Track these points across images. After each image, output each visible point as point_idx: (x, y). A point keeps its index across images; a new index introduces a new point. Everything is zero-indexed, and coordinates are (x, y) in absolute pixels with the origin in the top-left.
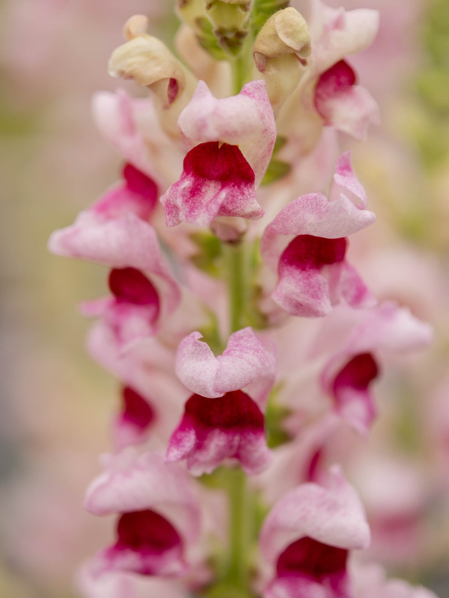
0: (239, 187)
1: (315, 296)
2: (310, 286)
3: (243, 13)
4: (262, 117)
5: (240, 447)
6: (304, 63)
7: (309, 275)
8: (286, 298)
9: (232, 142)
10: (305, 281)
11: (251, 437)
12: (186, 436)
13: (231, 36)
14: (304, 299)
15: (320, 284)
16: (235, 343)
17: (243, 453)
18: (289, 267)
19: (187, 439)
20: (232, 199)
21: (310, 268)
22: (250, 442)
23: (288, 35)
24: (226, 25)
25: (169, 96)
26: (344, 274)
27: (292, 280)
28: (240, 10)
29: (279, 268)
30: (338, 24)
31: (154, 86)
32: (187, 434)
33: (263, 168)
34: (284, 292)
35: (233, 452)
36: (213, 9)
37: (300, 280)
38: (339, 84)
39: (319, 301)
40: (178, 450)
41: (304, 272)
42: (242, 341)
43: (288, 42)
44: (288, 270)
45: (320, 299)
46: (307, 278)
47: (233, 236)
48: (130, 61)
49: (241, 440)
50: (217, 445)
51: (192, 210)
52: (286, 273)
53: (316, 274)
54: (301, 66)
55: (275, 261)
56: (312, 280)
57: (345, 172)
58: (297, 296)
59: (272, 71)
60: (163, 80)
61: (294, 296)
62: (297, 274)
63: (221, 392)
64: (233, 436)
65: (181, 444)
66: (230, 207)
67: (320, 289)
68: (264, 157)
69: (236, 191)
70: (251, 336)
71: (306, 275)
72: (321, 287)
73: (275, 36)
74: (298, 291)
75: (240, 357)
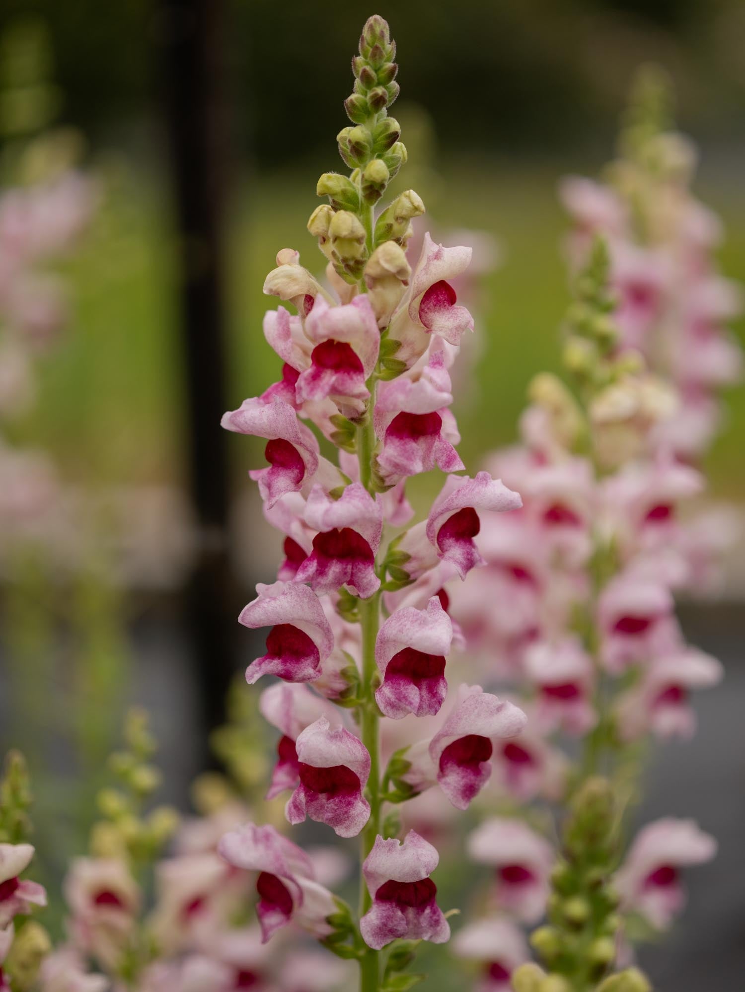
0: (349, 374)
1: (409, 458)
2: (405, 451)
3: (358, 246)
4: (364, 321)
5: (352, 574)
6: (406, 283)
7: (405, 443)
8: (387, 459)
9: (343, 340)
10: (402, 447)
11: (361, 566)
12: (310, 564)
13: (352, 263)
14: (401, 460)
15: (414, 450)
16: (347, 493)
17: (355, 579)
18: (391, 437)
19: (311, 566)
20: (343, 382)
21: (406, 438)
22: (360, 570)
23: (387, 261)
24: (347, 255)
25: (305, 308)
26: (437, 444)
27: (393, 446)
28: (356, 244)
29: (386, 437)
30: (437, 256)
31: (294, 300)
32: (311, 563)
33: (373, 362)
34: (386, 455)
35: (348, 578)
36: (336, 243)
37: (398, 446)
38: (438, 301)
39: (411, 462)
40: (303, 574)
41: (402, 441)
42: (352, 492)
43: (387, 266)
44: (390, 439)
45: (413, 461)
46: (403, 445)
47: (355, 416)
48: (276, 281)
49: (352, 569)
50: (334, 572)
51: (312, 390)
52: (389, 441)
53: (410, 442)
54: (403, 286)
55: (383, 433)
56: (407, 446)
57: (437, 366)
58: (396, 458)
59: (379, 289)
60: (300, 295)
61: (393, 459)
62: (397, 442)
63: (329, 526)
64: (347, 565)
65: (306, 569)
66: (340, 388)
67: (413, 453)
68: (373, 353)
69: (346, 377)
70: (360, 488)
71: (403, 442)
72: (415, 452)
73: (378, 263)
74: (396, 454)
75: (348, 502)
